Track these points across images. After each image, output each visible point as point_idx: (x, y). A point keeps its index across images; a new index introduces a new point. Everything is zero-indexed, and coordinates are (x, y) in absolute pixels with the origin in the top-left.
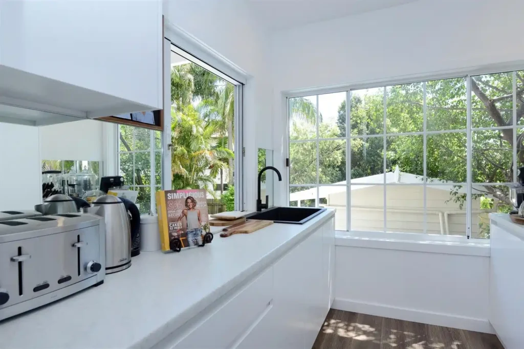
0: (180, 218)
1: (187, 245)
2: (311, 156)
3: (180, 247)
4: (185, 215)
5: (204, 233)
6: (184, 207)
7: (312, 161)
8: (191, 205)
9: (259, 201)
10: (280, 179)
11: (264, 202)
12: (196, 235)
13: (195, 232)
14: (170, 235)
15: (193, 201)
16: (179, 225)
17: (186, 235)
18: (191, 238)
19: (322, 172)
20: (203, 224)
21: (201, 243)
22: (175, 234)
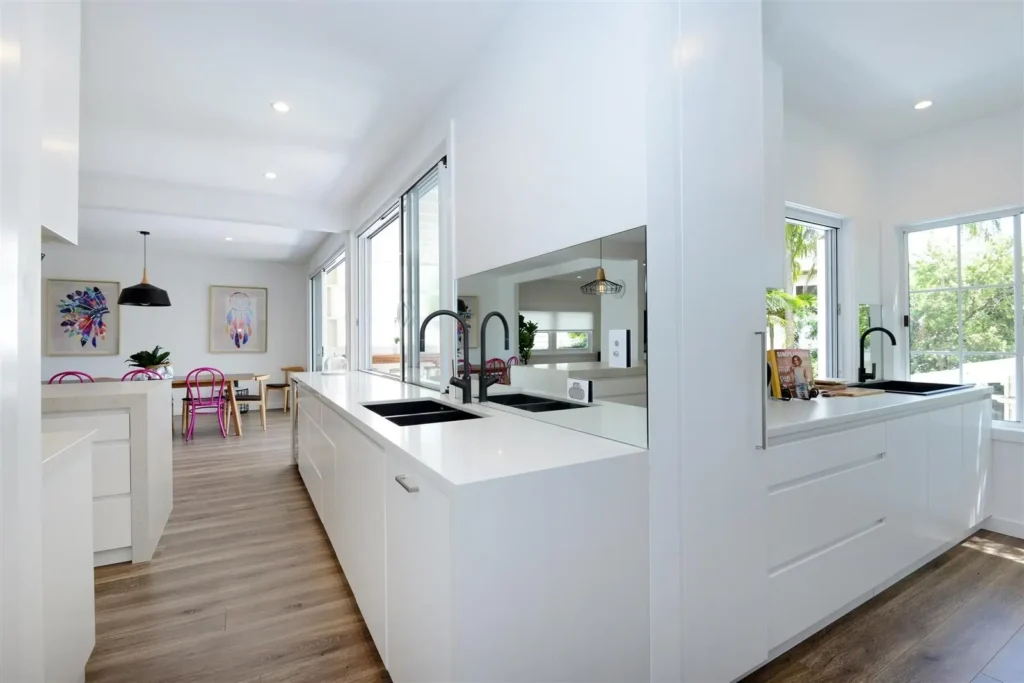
0: (788, 373)
1: (796, 396)
2: (971, 302)
3: (790, 397)
4: (792, 371)
5: (810, 388)
6: (791, 364)
7: (974, 312)
8: (797, 362)
9: (862, 370)
10: (894, 343)
11: (869, 370)
12: (802, 388)
13: (802, 387)
14: (781, 386)
15: (799, 359)
16: (787, 379)
17: (794, 387)
18: (798, 391)
19: (999, 333)
20: (809, 380)
21: (807, 396)
22: (785, 386)
